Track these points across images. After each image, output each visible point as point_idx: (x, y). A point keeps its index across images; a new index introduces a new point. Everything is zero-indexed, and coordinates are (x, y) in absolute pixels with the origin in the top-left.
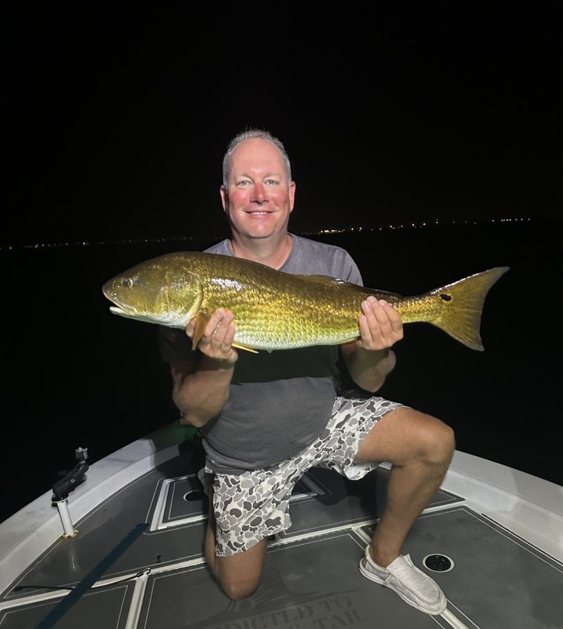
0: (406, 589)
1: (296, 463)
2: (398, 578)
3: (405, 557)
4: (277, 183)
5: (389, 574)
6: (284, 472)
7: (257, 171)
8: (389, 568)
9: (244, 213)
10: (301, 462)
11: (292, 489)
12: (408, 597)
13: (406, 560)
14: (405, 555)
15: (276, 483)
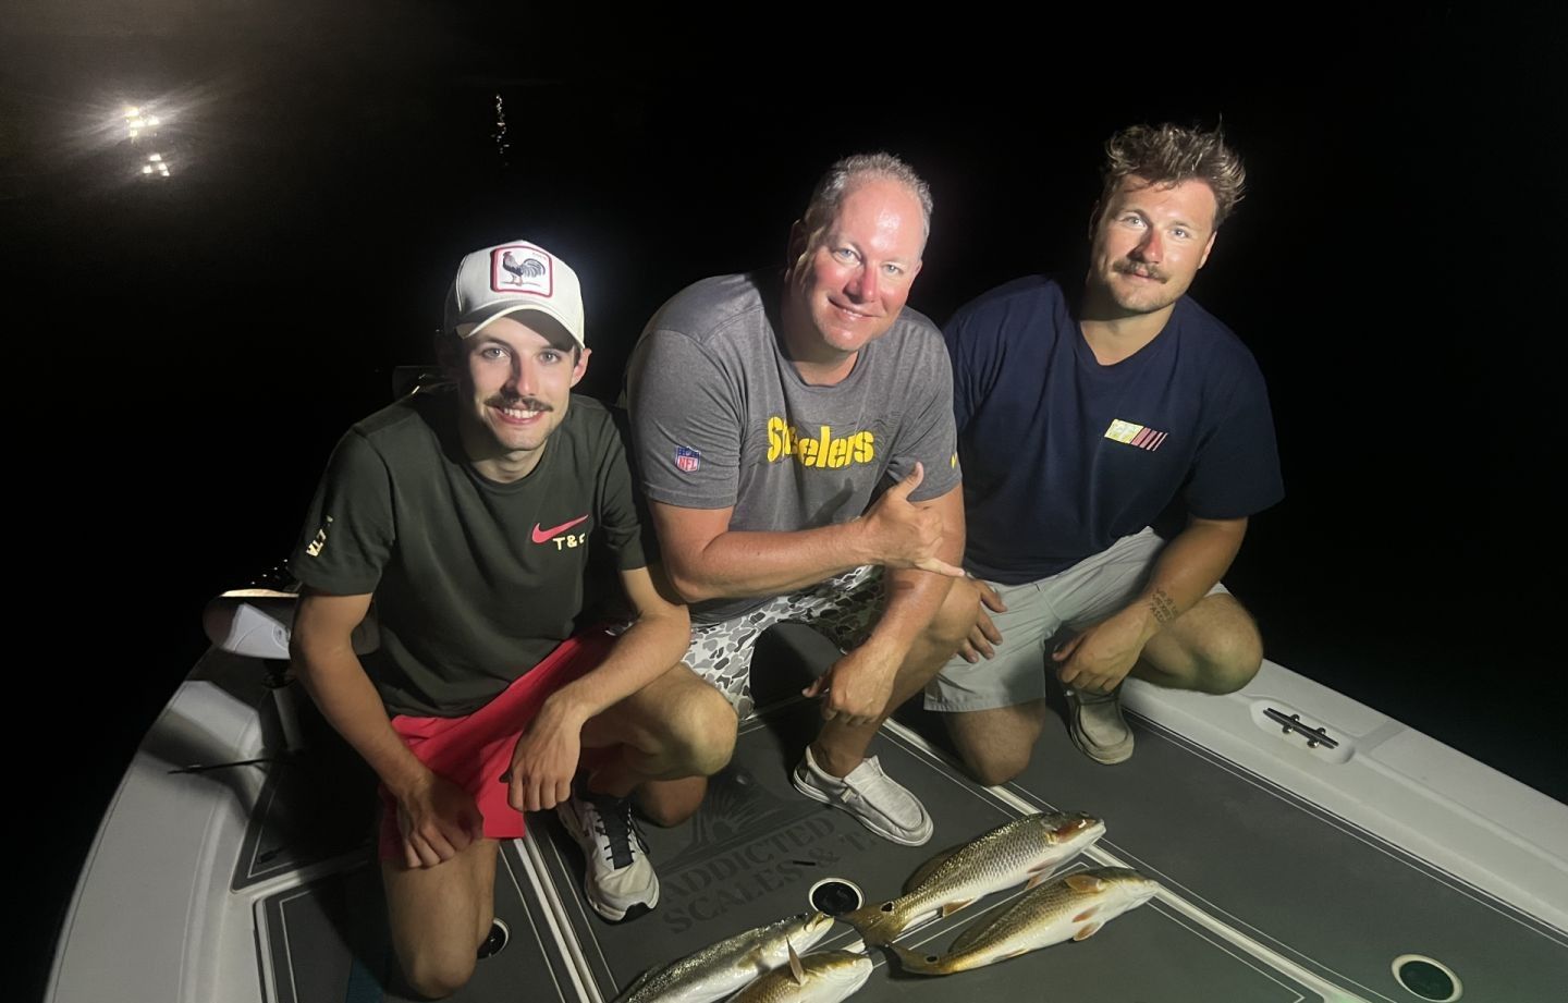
0: (874, 811)
1: (753, 620)
2: (864, 793)
3: (870, 761)
4: (901, 272)
5: (849, 787)
6: (731, 633)
7: (878, 242)
8: (848, 779)
9: (826, 300)
10: (763, 620)
11: (750, 656)
12: (878, 822)
13: (872, 764)
14: (871, 757)
15: (718, 649)
